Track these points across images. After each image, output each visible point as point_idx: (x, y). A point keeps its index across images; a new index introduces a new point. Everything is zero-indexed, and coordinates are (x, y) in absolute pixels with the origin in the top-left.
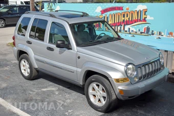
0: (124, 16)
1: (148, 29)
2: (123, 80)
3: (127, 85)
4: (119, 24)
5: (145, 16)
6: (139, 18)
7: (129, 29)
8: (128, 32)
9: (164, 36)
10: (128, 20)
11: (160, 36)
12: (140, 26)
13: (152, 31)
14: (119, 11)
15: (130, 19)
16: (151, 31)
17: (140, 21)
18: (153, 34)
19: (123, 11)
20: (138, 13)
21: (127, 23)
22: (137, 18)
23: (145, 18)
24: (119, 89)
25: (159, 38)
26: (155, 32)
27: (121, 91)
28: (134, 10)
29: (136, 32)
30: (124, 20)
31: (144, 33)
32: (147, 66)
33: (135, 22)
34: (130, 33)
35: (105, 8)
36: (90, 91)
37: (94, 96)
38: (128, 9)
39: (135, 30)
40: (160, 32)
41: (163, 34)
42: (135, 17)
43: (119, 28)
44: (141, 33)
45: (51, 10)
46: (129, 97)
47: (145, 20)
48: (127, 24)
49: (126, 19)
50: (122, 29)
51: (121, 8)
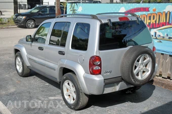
0: (150, 19)
6: (167, 21)
7: (156, 33)
8: (154, 37)
10: (154, 22)
12: (169, 30)
14: (144, 13)
15: (157, 22)
17: (169, 24)
19: (149, 13)
20: (166, 15)
21: (153, 26)
22: (165, 21)
28: (162, 12)
29: (163, 37)
30: (150, 23)
33: (163, 26)
34: (156, 38)
35: (129, 9)
38: (154, 10)
39: (162, 35)
42: (163, 20)
44: (170, 38)
45: (74, 10)
49: (153, 21)
51: (147, 10)
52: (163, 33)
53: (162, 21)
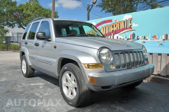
0: (113, 27)
1: (134, 35)
2: (95, 66)
3: (101, 72)
4: (110, 34)
5: (131, 24)
6: (126, 27)
7: (118, 37)
9: (149, 40)
11: (145, 41)
12: (127, 33)
13: (138, 36)
14: (109, 23)
15: (118, 29)
16: (136, 37)
17: (127, 29)
18: (138, 39)
19: (112, 23)
20: (124, 22)
21: (116, 32)
23: (131, 26)
24: (89, 76)
25: (144, 42)
26: (140, 37)
27: (92, 79)
28: (121, 20)
30: (113, 30)
31: (130, 39)
32: (127, 54)
33: (122, 30)
35: (98, 23)
36: (64, 82)
37: (67, 87)
38: (116, 21)
39: (122, 38)
40: (144, 37)
41: (147, 38)
42: (122, 26)
43: (109, 37)
44: (128, 39)
46: (103, 87)
47: (130, 27)
48: (116, 34)
49: (115, 29)
50: (112, 38)
51: (110, 21)
52: (123, 36)
53: (121, 28)
